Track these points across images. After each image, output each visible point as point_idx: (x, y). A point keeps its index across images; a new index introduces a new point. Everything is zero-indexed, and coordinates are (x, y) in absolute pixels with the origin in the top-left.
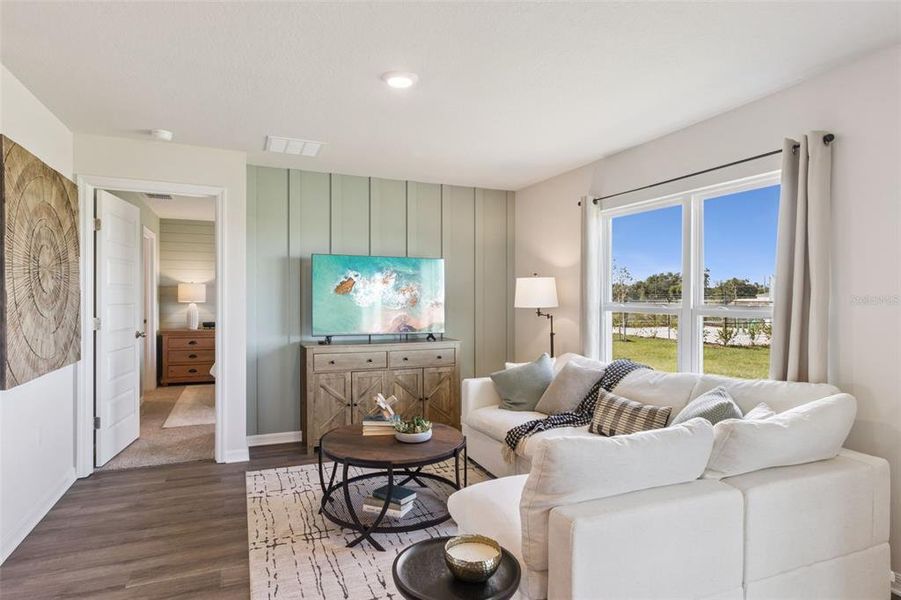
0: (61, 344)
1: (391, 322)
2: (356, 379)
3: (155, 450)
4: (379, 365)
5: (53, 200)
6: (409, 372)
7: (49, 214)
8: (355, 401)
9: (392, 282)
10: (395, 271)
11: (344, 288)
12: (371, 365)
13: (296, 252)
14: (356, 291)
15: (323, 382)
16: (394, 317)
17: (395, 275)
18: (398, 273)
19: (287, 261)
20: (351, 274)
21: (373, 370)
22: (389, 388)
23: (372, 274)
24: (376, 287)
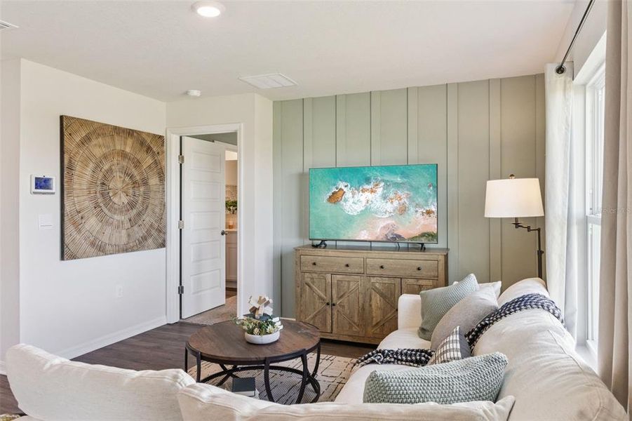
1: (379, 230)
2: (335, 281)
4: (357, 271)
6: (386, 281)
8: (334, 302)
9: (380, 191)
10: (383, 181)
11: (335, 198)
12: (349, 270)
14: (346, 201)
15: (308, 280)
16: (382, 226)
17: (382, 184)
19: (302, 176)
20: (341, 185)
21: (351, 274)
22: (365, 293)
23: (360, 184)
24: (364, 197)
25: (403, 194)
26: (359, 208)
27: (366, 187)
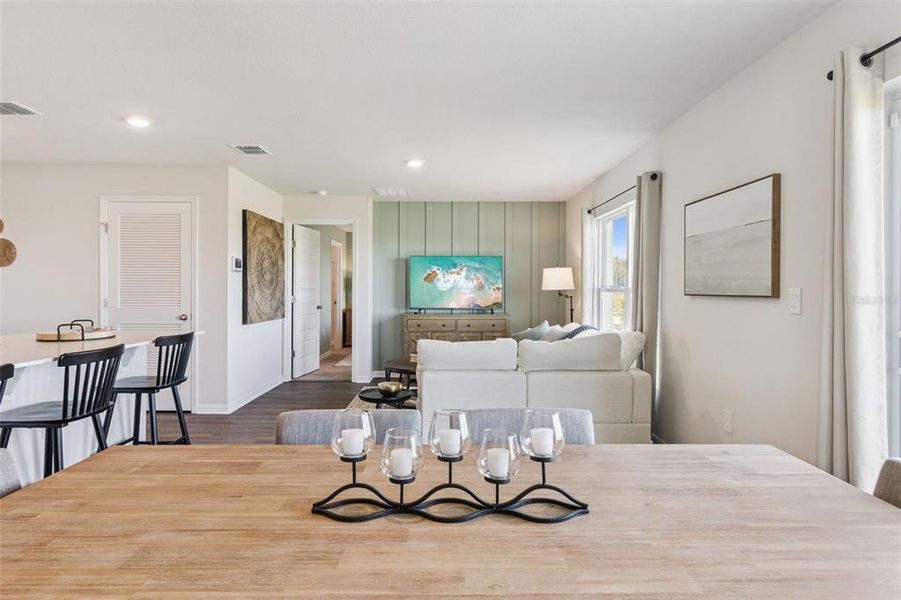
0: (274, 308)
1: (464, 301)
3: (324, 374)
4: (450, 329)
5: (269, 234)
6: (471, 335)
7: (268, 242)
9: (464, 273)
10: (466, 266)
11: (430, 278)
12: (444, 329)
13: (403, 255)
14: (438, 280)
16: (465, 298)
17: (466, 269)
18: (468, 267)
19: (398, 261)
20: (435, 268)
21: (445, 332)
23: (449, 268)
24: (452, 278)
25: (480, 276)
26: (449, 285)
27: (454, 270)
